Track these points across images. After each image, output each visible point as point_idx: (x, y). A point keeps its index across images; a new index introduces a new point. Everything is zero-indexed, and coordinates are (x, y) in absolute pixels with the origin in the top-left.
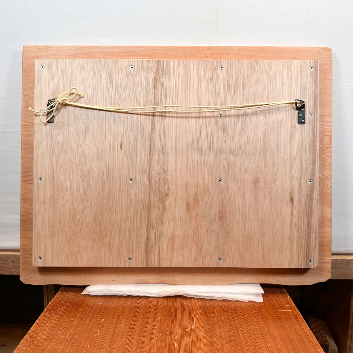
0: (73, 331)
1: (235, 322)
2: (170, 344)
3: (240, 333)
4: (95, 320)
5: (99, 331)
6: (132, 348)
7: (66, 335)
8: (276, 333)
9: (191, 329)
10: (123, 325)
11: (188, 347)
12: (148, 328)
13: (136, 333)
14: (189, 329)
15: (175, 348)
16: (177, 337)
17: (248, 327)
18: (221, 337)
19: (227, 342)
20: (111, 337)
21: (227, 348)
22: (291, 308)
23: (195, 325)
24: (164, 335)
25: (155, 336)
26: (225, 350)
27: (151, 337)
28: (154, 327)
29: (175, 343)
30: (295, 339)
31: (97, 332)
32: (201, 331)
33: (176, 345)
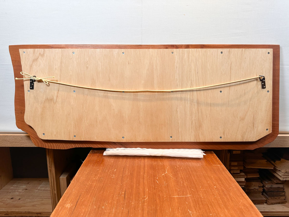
0: (99, 176)
1: (189, 171)
2: (154, 181)
3: (192, 176)
4: (111, 170)
5: (114, 176)
6: (134, 183)
7: (96, 178)
8: (212, 176)
9: (165, 174)
10: (127, 172)
11: (165, 183)
12: (141, 174)
13: (135, 176)
14: (164, 174)
15: (157, 184)
16: (158, 178)
17: (196, 173)
18: (182, 178)
19: (185, 180)
20: (121, 178)
21: (186, 184)
22: (219, 164)
23: (167, 172)
24: (150, 177)
25: (145, 178)
26: (185, 184)
27: (143, 178)
28: (144, 173)
29: (157, 181)
30: (223, 179)
31: (113, 176)
32: (171, 175)
33: (158, 182)
